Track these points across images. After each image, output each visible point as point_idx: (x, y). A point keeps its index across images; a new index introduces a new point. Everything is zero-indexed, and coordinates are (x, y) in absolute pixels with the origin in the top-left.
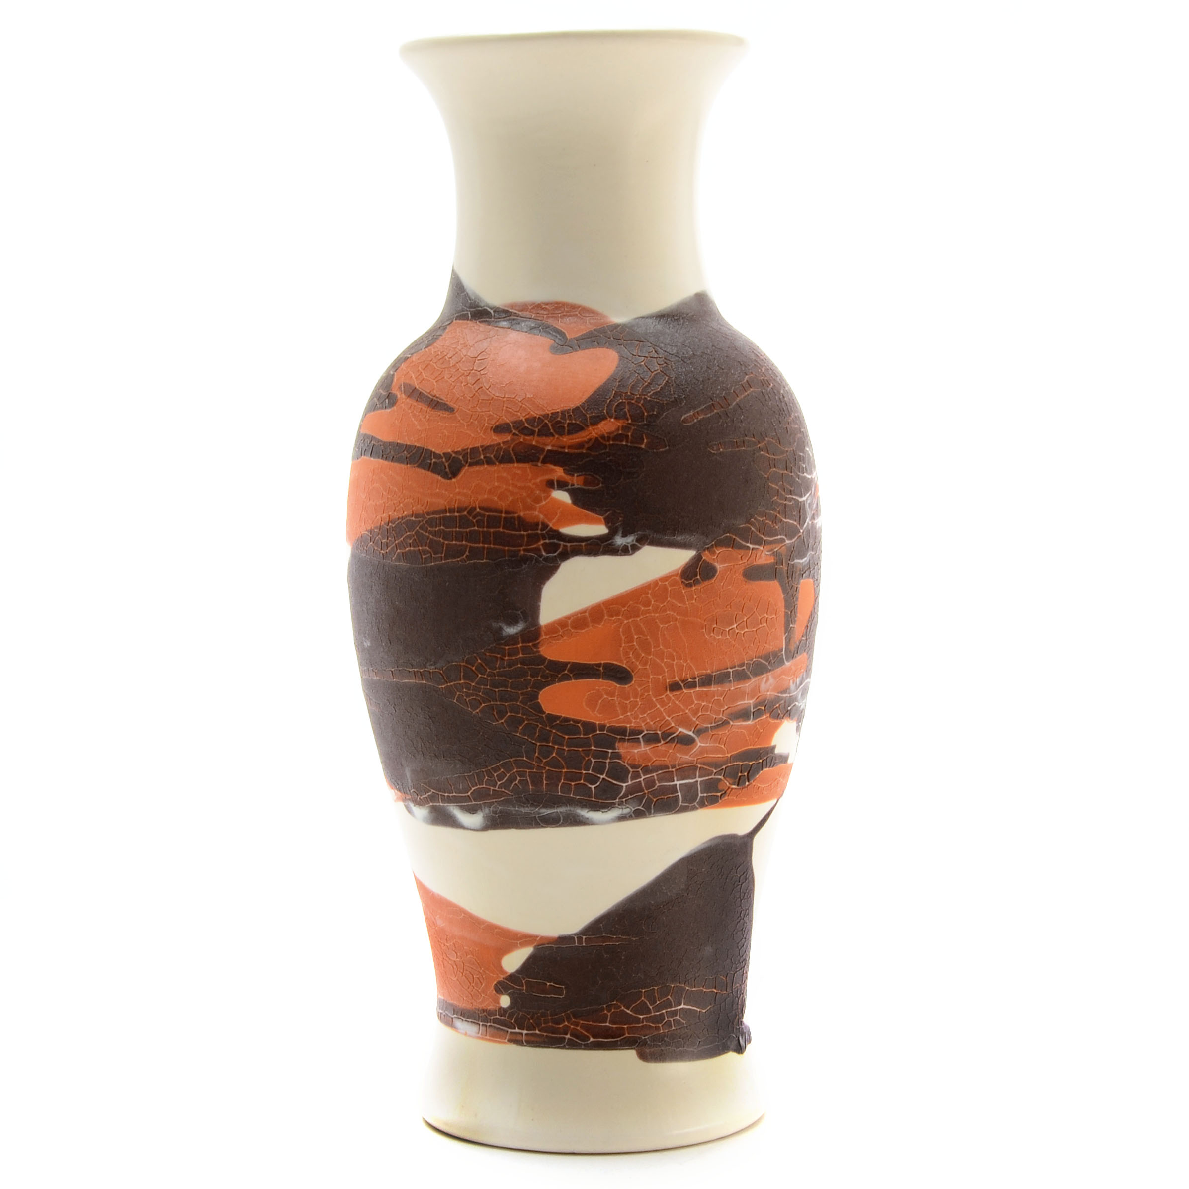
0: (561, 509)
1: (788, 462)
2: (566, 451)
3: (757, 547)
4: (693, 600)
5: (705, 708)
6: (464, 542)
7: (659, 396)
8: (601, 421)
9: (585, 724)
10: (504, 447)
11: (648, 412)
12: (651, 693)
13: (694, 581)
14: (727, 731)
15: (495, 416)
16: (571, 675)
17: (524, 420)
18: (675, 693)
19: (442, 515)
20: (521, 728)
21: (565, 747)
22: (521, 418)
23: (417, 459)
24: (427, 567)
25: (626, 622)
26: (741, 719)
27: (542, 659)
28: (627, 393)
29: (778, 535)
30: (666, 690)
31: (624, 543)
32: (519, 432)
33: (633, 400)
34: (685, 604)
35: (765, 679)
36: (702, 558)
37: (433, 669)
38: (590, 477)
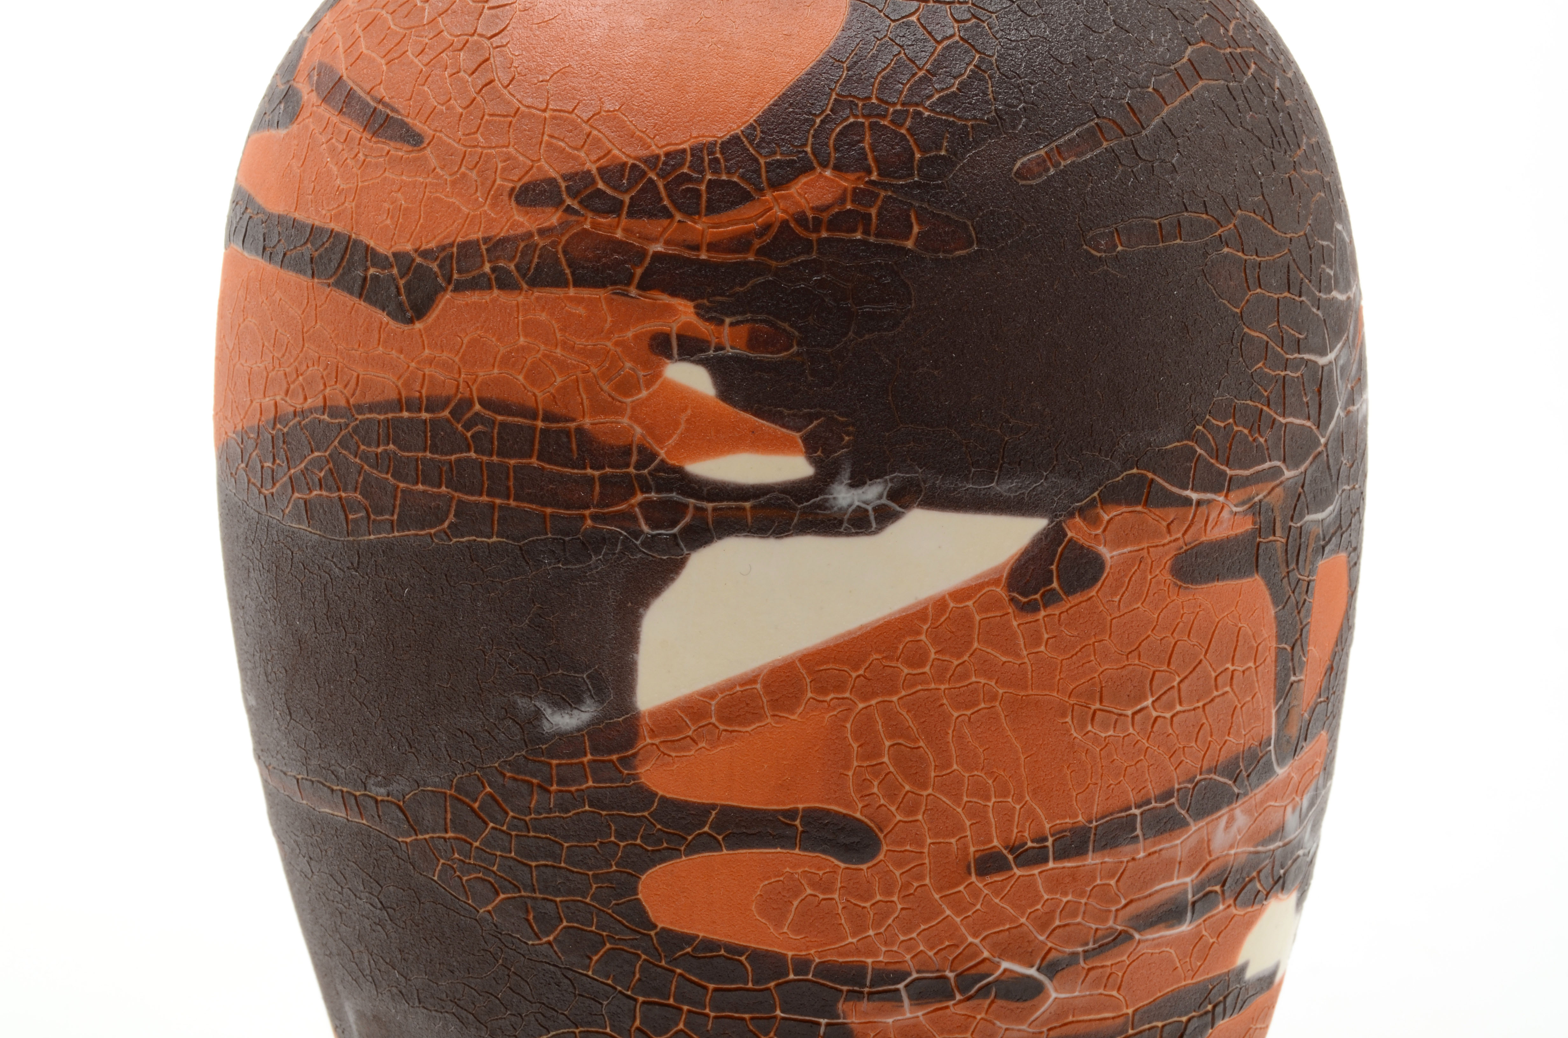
0: (689, 412)
1: (1293, 267)
2: (703, 256)
3: (1209, 496)
4: (1039, 645)
5: (1071, 910)
6: (444, 489)
7: (956, 107)
8: (796, 177)
9: (757, 956)
10: (541, 244)
11: (923, 150)
12: (927, 881)
13: (1043, 595)
14: (1125, 958)
15: (521, 158)
16: (720, 838)
17: (594, 171)
18: (989, 879)
19: (390, 416)
20: (595, 958)
21: (707, 1011)
22: (588, 166)
23: (334, 264)
24: (359, 543)
25: (861, 706)
26: (1162, 925)
27: (646, 796)
28: (869, 98)
29: (1264, 462)
30: (970, 874)
31: (857, 503)
32: (580, 203)
33: (884, 117)
34: (1018, 655)
35: (1224, 820)
36: (1065, 535)
37: (382, 795)
38: (764, 326)
